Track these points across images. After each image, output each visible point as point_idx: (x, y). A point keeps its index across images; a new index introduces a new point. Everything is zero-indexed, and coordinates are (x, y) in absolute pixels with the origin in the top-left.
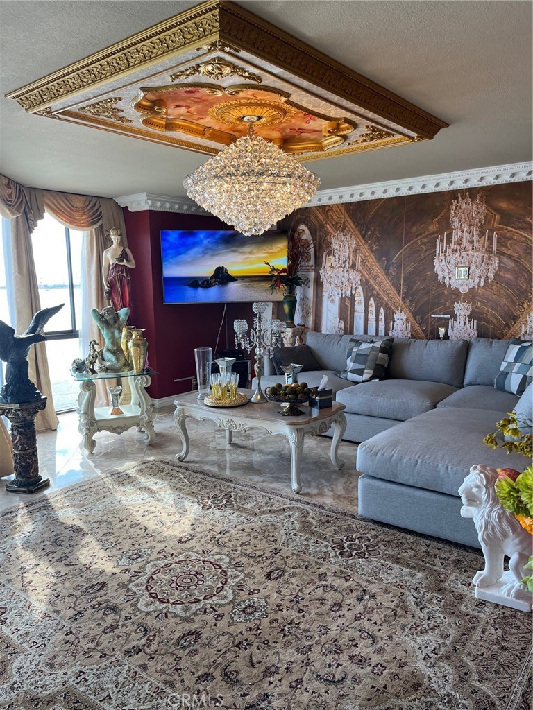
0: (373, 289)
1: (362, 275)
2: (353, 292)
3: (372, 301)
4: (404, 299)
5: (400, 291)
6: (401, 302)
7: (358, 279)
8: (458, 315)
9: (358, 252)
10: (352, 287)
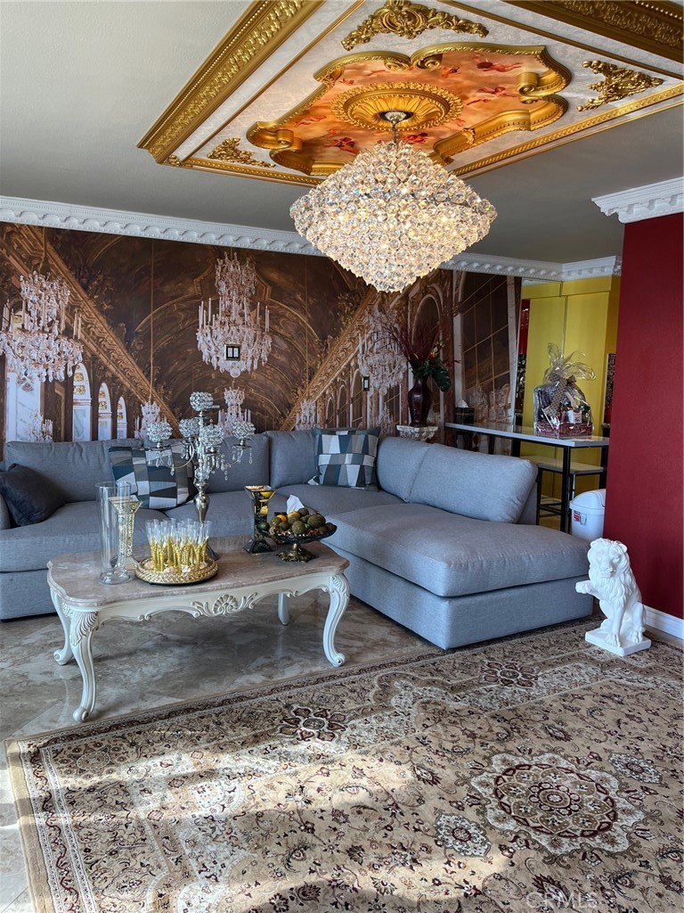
0: (106, 369)
1: (85, 347)
2: (70, 373)
3: (104, 388)
4: (155, 385)
5: (149, 372)
6: (151, 389)
7: (79, 353)
8: (229, 405)
9: (76, 310)
10: (66, 366)
